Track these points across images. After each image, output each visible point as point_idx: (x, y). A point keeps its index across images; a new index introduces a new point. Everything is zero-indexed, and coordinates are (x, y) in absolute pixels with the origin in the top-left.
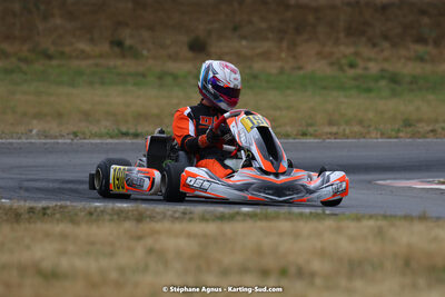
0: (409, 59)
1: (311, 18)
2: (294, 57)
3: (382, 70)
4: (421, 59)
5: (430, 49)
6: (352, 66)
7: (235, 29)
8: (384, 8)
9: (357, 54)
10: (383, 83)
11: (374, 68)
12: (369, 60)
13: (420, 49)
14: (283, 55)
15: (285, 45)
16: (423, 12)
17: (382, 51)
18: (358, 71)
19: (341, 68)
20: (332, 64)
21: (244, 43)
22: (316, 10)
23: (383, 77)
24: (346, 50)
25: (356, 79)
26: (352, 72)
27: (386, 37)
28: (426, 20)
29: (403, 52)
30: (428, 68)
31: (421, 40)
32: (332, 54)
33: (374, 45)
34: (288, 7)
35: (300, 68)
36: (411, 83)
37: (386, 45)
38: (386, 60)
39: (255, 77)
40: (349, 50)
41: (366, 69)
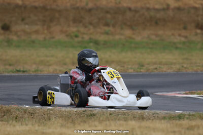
0: (102, 33)
1: (57, 15)
2: (50, 33)
3: (90, 39)
4: (107, 33)
5: (111, 29)
6: (76, 36)
7: (23, 20)
8: (90, 10)
9: (78, 31)
10: (91, 44)
11: (86, 37)
12: (84, 34)
13: (106, 28)
14: (46, 32)
15: (45, 27)
16: (107, 12)
17: (89, 30)
18: (80, 39)
19: (72, 38)
20: (67, 36)
21: (27, 26)
22: (60, 11)
23: (91, 42)
24: (73, 29)
25: (79, 42)
26: (76, 40)
27: (91, 24)
28: (109, 16)
29: (99, 30)
30: (111, 37)
31: (107, 25)
32: (66, 31)
33: (86, 27)
34: (47, 10)
35: (53, 38)
36: (104, 44)
37: (91, 27)
38: (91, 34)
39: (33, 42)
40: (74, 29)
41: (83, 38)
